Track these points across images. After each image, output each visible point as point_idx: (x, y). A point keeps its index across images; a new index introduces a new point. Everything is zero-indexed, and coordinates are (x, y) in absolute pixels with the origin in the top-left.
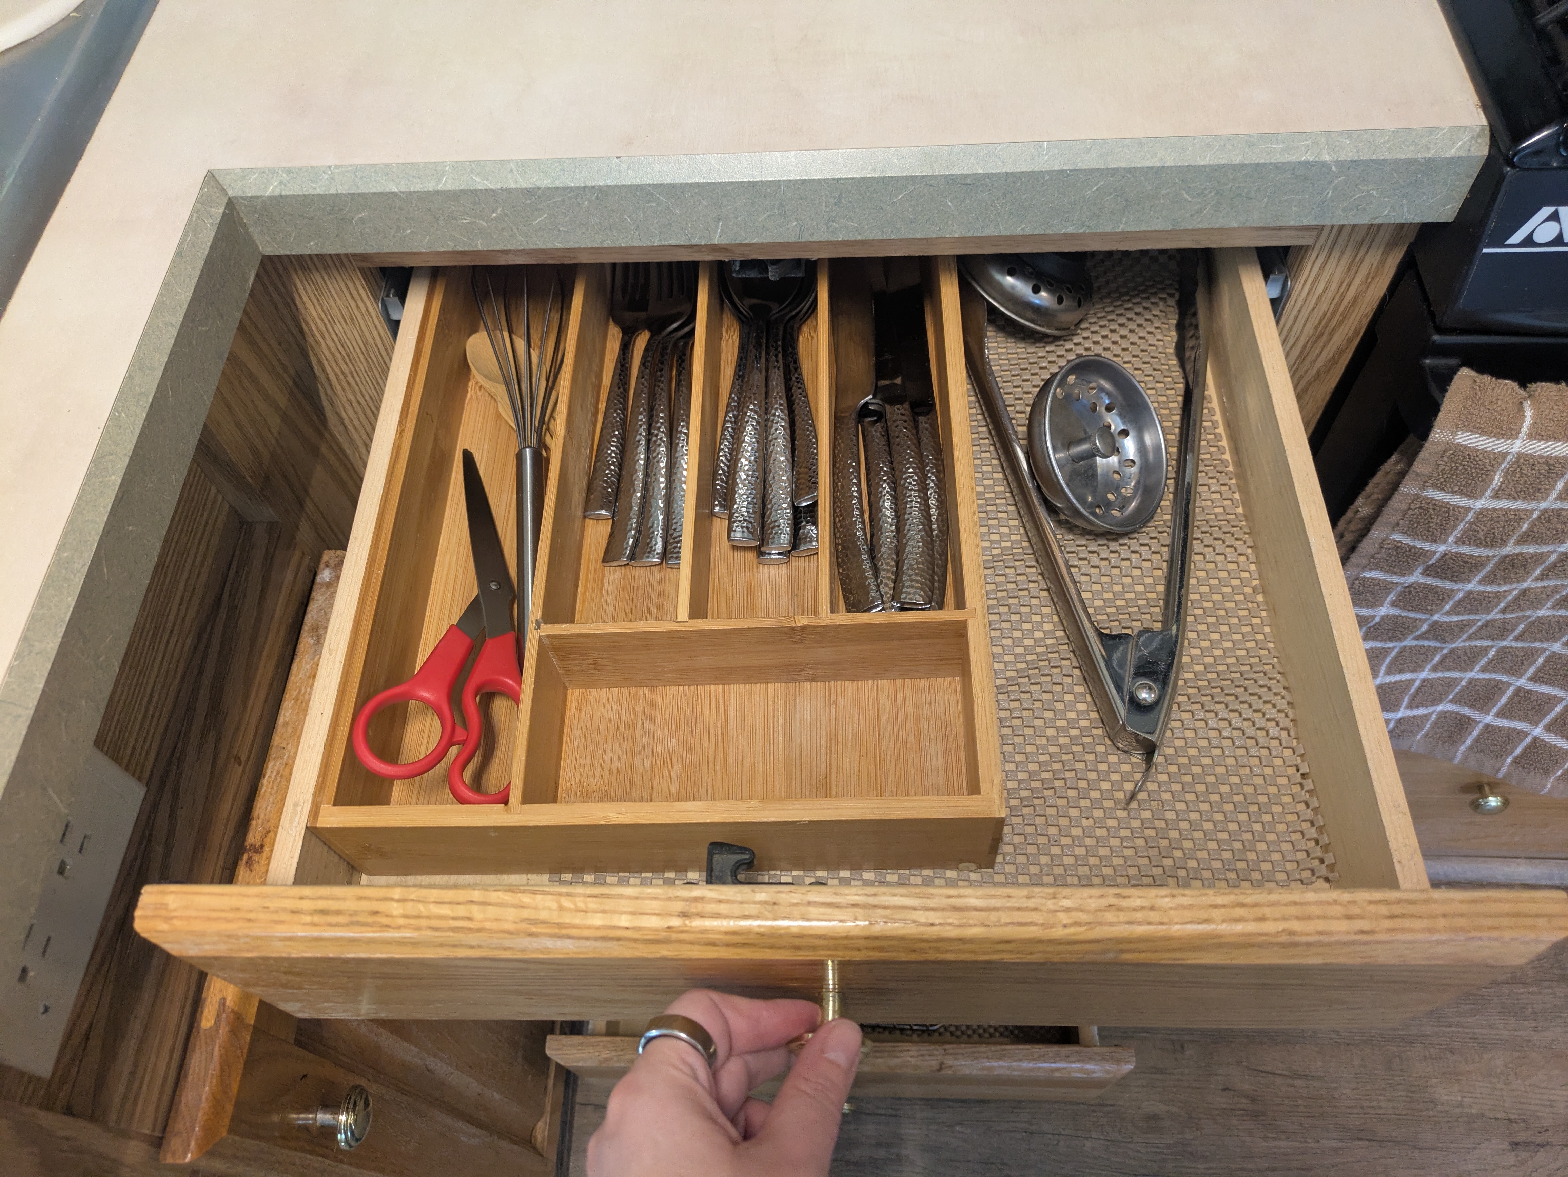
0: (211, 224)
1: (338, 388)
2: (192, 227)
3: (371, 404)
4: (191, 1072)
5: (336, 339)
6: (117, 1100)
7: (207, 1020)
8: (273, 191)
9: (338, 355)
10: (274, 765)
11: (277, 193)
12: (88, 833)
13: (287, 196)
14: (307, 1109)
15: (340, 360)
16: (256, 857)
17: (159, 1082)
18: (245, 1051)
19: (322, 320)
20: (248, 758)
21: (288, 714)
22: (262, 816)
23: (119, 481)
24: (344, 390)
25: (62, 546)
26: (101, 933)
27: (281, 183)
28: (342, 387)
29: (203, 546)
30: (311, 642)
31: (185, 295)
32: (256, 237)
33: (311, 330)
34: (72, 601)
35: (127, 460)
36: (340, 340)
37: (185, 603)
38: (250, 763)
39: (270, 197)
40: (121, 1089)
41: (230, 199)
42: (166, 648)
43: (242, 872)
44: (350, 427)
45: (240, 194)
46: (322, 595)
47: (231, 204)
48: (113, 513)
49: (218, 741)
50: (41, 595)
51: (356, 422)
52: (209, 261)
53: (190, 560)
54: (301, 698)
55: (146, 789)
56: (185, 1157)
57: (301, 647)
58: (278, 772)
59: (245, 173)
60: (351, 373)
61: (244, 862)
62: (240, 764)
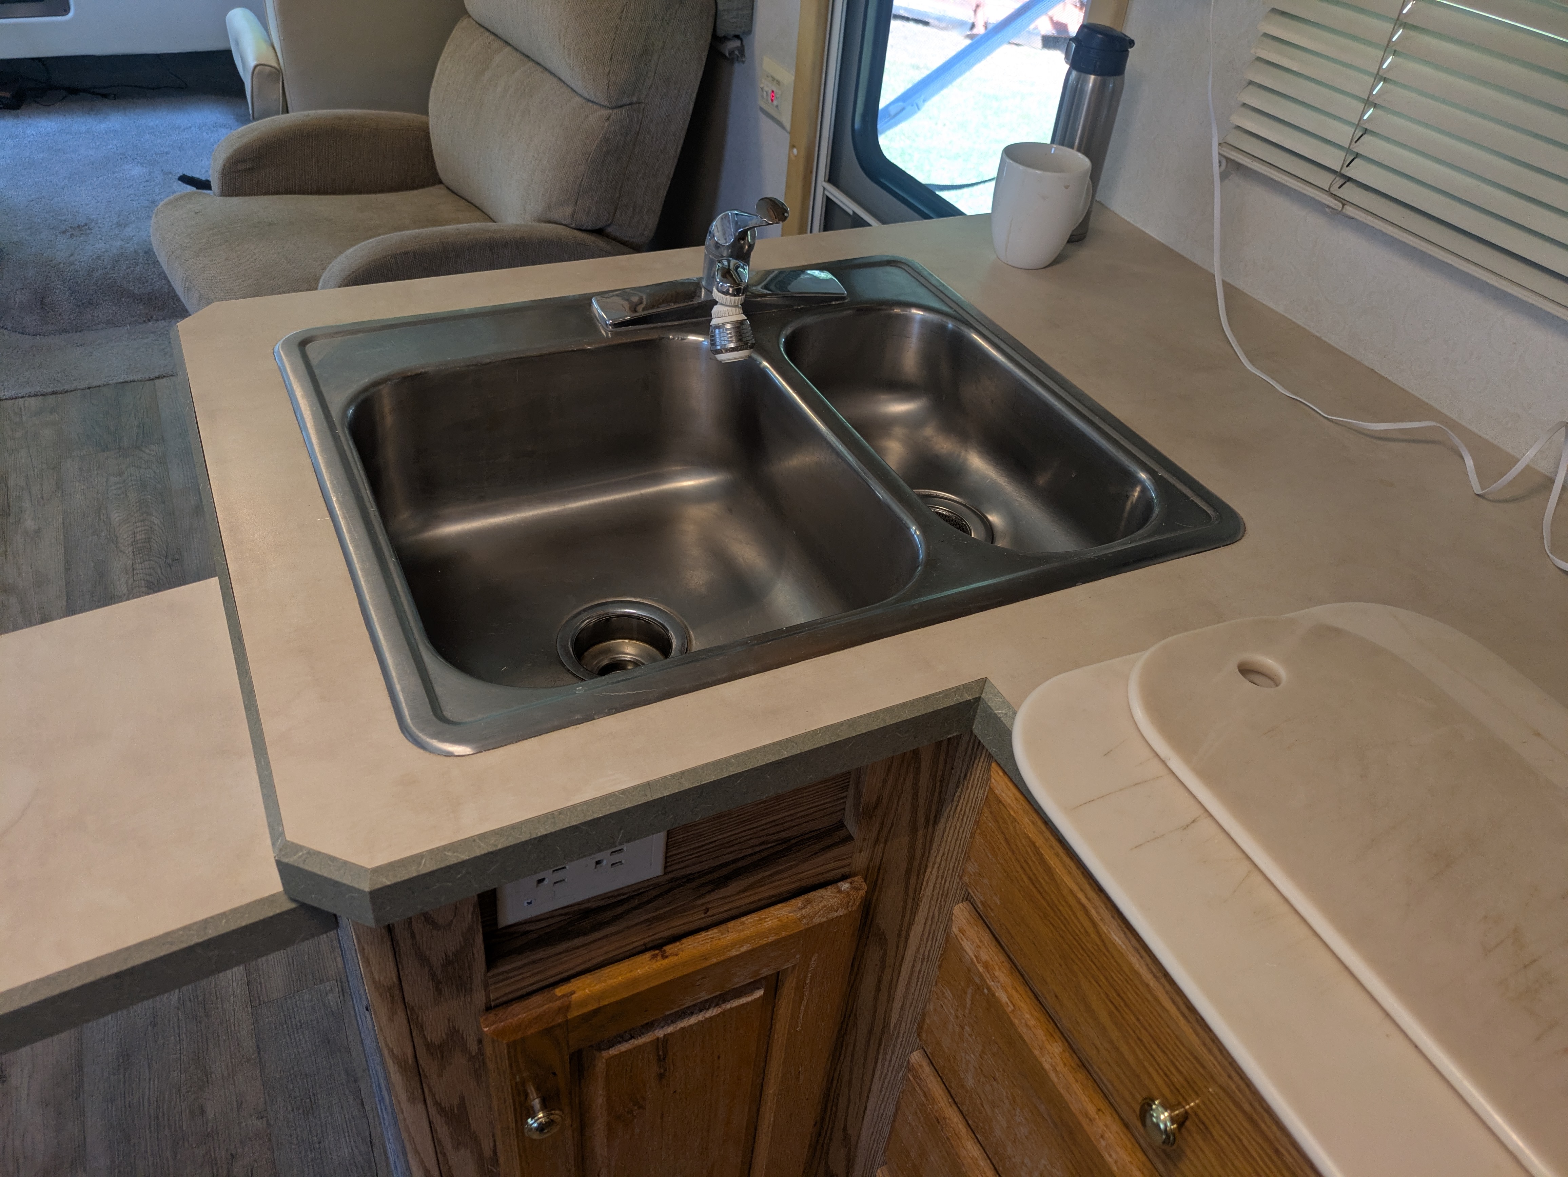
0: (956, 700)
1: (957, 815)
2: (946, 693)
3: (963, 840)
4: (530, 1000)
5: (976, 796)
6: (501, 969)
7: (559, 991)
8: (999, 713)
9: (970, 802)
10: (716, 933)
11: (999, 716)
12: (623, 862)
13: (1002, 721)
14: (538, 1089)
15: (969, 805)
16: (659, 958)
17: (519, 986)
18: (553, 1024)
19: (978, 781)
20: (711, 916)
21: (749, 921)
22: (684, 946)
23: (786, 756)
24: (958, 820)
25: (735, 756)
26: (579, 904)
27: (1006, 714)
28: (959, 817)
29: (812, 811)
30: (800, 905)
31: (907, 716)
32: (976, 722)
33: (970, 779)
34: (713, 779)
35: (799, 752)
36: (977, 798)
37: (773, 824)
38: (709, 919)
39: (995, 714)
40: (508, 967)
41: (980, 697)
42: (741, 832)
43: (647, 956)
44: (945, 838)
45: (987, 700)
46: (832, 892)
47: (978, 700)
48: (767, 765)
49: (709, 892)
50: (707, 765)
51: (949, 840)
52: (936, 713)
53: (797, 810)
54: (763, 921)
55: (662, 874)
56: (486, 1027)
57: (793, 901)
58: (713, 938)
59: (998, 694)
60: (968, 817)
61: (654, 953)
62: (705, 913)
